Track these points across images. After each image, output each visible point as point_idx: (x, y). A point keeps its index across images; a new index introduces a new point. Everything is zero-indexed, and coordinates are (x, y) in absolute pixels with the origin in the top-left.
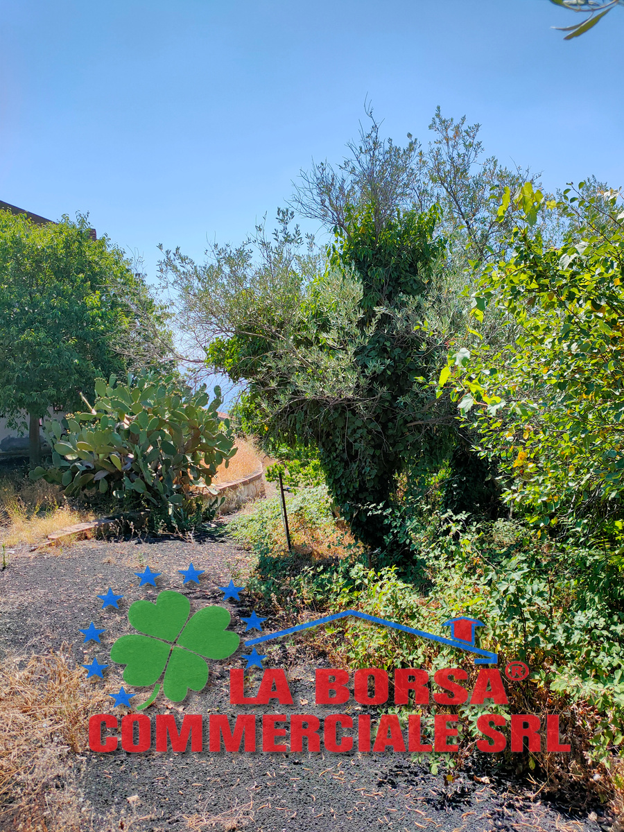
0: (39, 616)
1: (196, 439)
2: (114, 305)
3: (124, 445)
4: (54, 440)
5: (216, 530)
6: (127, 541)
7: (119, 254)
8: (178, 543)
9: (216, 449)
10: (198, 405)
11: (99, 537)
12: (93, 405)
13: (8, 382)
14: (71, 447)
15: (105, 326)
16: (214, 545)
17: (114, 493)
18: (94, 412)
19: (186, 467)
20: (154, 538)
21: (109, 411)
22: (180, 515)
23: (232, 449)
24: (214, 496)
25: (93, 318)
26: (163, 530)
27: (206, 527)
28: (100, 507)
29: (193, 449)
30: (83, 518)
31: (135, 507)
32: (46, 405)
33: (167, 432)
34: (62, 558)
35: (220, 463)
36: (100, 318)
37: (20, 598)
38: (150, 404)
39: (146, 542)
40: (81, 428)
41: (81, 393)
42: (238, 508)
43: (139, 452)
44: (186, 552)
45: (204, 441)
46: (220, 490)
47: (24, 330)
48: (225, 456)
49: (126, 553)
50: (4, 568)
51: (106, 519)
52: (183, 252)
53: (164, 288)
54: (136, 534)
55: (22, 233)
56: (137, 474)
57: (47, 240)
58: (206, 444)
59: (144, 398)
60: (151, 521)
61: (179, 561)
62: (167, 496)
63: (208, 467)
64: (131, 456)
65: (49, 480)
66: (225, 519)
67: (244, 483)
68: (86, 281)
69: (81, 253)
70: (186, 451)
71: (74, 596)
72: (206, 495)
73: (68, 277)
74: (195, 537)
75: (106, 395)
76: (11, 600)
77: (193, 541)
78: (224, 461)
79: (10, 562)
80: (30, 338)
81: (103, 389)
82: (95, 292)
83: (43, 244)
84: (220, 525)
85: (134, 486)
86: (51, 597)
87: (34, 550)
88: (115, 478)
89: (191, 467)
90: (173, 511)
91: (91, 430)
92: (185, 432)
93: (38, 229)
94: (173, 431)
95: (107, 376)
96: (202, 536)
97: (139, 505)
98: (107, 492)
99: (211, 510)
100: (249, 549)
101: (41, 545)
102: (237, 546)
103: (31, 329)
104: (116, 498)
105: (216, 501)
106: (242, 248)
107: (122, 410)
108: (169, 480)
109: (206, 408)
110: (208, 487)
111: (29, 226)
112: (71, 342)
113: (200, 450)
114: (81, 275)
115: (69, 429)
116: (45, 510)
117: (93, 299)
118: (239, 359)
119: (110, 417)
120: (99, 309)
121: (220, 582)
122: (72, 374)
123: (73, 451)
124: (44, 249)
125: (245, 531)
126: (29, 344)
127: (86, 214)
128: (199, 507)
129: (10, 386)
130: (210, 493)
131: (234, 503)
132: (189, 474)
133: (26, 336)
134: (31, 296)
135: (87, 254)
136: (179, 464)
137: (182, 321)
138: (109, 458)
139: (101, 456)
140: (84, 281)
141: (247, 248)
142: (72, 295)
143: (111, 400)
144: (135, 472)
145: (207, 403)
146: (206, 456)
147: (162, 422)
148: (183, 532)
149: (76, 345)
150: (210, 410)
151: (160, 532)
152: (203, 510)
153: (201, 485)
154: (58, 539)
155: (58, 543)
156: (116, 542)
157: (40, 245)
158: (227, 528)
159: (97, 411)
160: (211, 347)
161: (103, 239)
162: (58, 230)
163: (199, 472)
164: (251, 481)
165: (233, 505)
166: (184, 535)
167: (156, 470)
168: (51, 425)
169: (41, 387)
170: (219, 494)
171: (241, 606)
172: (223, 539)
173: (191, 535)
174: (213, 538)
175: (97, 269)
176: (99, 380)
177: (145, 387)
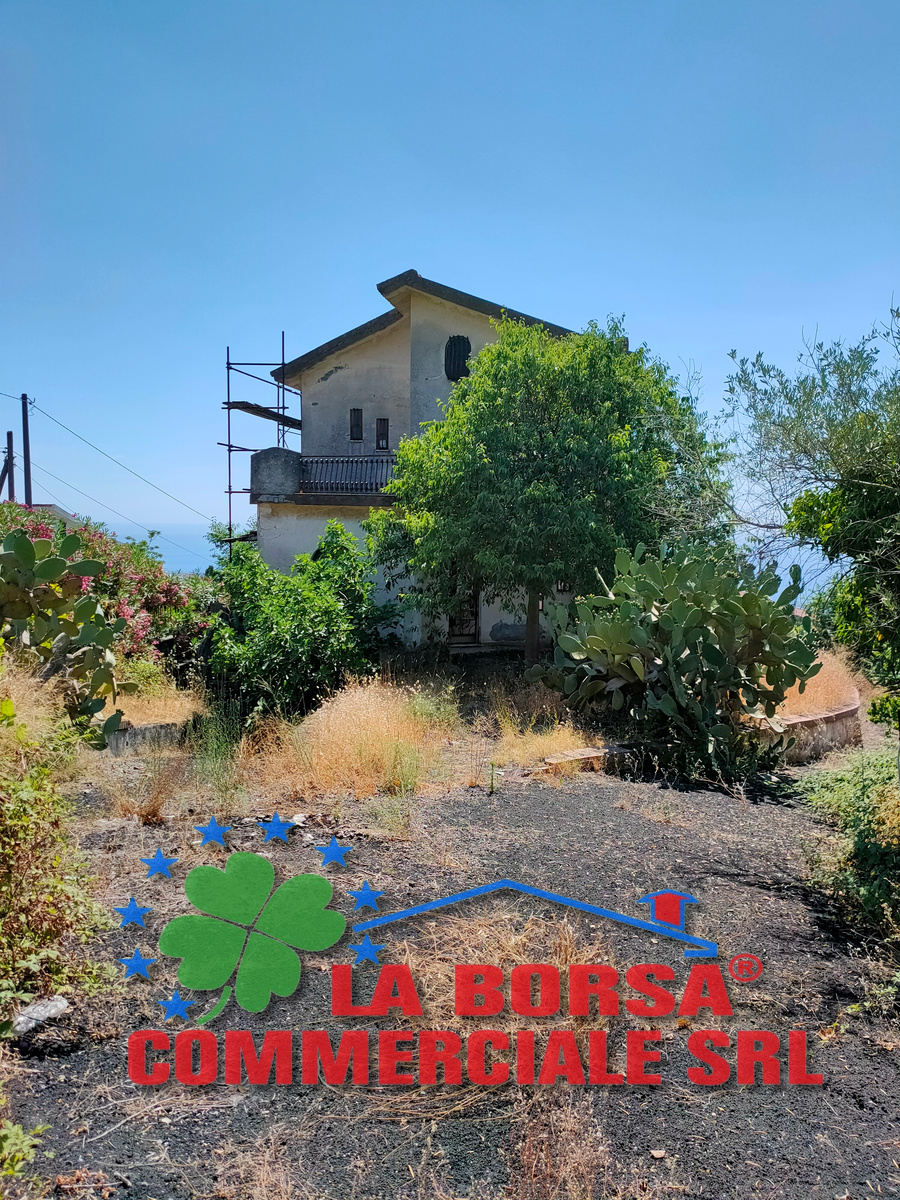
0: (533, 863)
1: (756, 644)
2: (648, 443)
3: (650, 645)
4: (557, 630)
5: (779, 787)
6: (647, 782)
7: (661, 371)
8: (720, 797)
9: (787, 662)
10: (763, 592)
11: (609, 770)
12: (611, 587)
13: (507, 550)
14: (579, 642)
15: (634, 474)
16: (776, 809)
17: (632, 712)
18: (612, 596)
19: (738, 685)
20: (685, 785)
21: (632, 595)
22: (725, 756)
23: (812, 665)
24: (777, 733)
25: (619, 463)
26: (700, 774)
27: (763, 780)
28: (610, 729)
29: (750, 660)
30: (589, 740)
31: (657, 736)
32: (550, 582)
33: (712, 631)
34: (561, 792)
35: (792, 683)
36: (628, 463)
37: (511, 836)
38: (689, 588)
39: (675, 788)
40: (594, 617)
41: (596, 569)
42: (816, 757)
43: (670, 658)
44: (732, 811)
45: (767, 649)
46: (788, 726)
47: (530, 482)
48: (801, 675)
49: (646, 799)
50: (492, 793)
51: (619, 746)
52: (766, 361)
53: (728, 416)
54: (660, 775)
55: (537, 350)
56: (664, 687)
57: (566, 358)
58: (771, 653)
59: (681, 581)
60: (681, 758)
61: (721, 822)
62: (707, 726)
63: (771, 688)
64: (659, 662)
65: (549, 684)
66: (793, 772)
67: (828, 720)
68: (613, 412)
69: (610, 373)
70: (739, 660)
71: (577, 845)
72: (764, 730)
73: (591, 407)
74: (746, 792)
75: (629, 573)
76: (500, 836)
77: (744, 797)
78: (798, 681)
79: (499, 786)
80: (537, 493)
81: (626, 563)
82: (623, 427)
83: (561, 364)
84: (786, 780)
85: (659, 705)
86: (547, 841)
87: (527, 775)
88: (634, 690)
89: (745, 686)
90: (714, 748)
91: (607, 620)
92: (739, 632)
93: (556, 344)
94: (721, 629)
95: (632, 546)
96: (757, 793)
97: (666, 733)
98: (621, 709)
99: (772, 755)
100: (834, 824)
101: (537, 770)
102: (813, 816)
103: (538, 480)
104: (634, 719)
105: (780, 743)
106: (862, 346)
107: (649, 595)
108: (711, 701)
109: (774, 598)
110: (769, 720)
111: (546, 341)
112: (588, 498)
113: (760, 662)
114: (608, 404)
115: (578, 617)
116: (542, 724)
117: (621, 437)
118: (843, 524)
119: (634, 605)
120: (627, 450)
121: (787, 868)
122: (586, 542)
123: (581, 648)
124: (562, 371)
125: (828, 796)
126: (534, 500)
127: (620, 317)
128: (754, 747)
129: (509, 556)
130: (771, 728)
131: (809, 748)
132: (741, 696)
133: (534, 490)
134: (541, 436)
135: (617, 373)
136: (727, 680)
137: (751, 464)
138: (628, 662)
139: (617, 657)
140: (610, 412)
141: (869, 347)
142: (593, 431)
143: (636, 579)
144: (664, 686)
145: (776, 591)
146: (769, 670)
147: (707, 616)
148: (729, 782)
149: (593, 502)
150: (781, 601)
151: (695, 776)
152: (760, 753)
153: (759, 715)
154: (557, 765)
155: (556, 771)
156: (633, 781)
157: (559, 364)
158: (799, 787)
159: (615, 595)
160: (795, 504)
161: (641, 352)
162: (582, 343)
163: (757, 696)
164: (839, 717)
165: (807, 752)
166: (730, 786)
167: (692, 684)
168: (554, 611)
169: (547, 558)
170: (785, 732)
171: (823, 912)
172: (791, 801)
173: (741, 788)
174: (774, 797)
175: (629, 394)
176: (622, 551)
177: (685, 563)
